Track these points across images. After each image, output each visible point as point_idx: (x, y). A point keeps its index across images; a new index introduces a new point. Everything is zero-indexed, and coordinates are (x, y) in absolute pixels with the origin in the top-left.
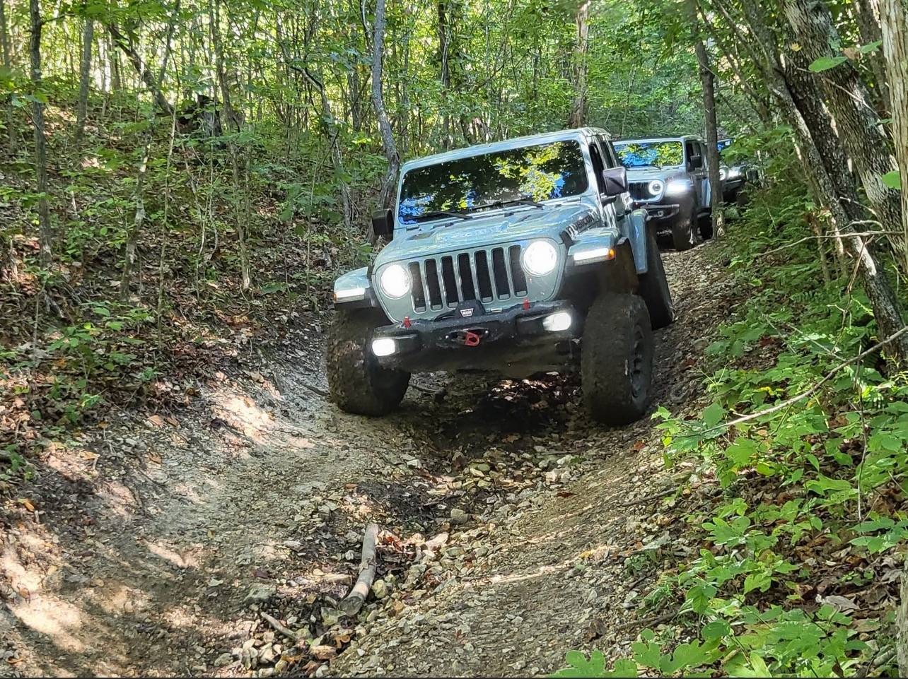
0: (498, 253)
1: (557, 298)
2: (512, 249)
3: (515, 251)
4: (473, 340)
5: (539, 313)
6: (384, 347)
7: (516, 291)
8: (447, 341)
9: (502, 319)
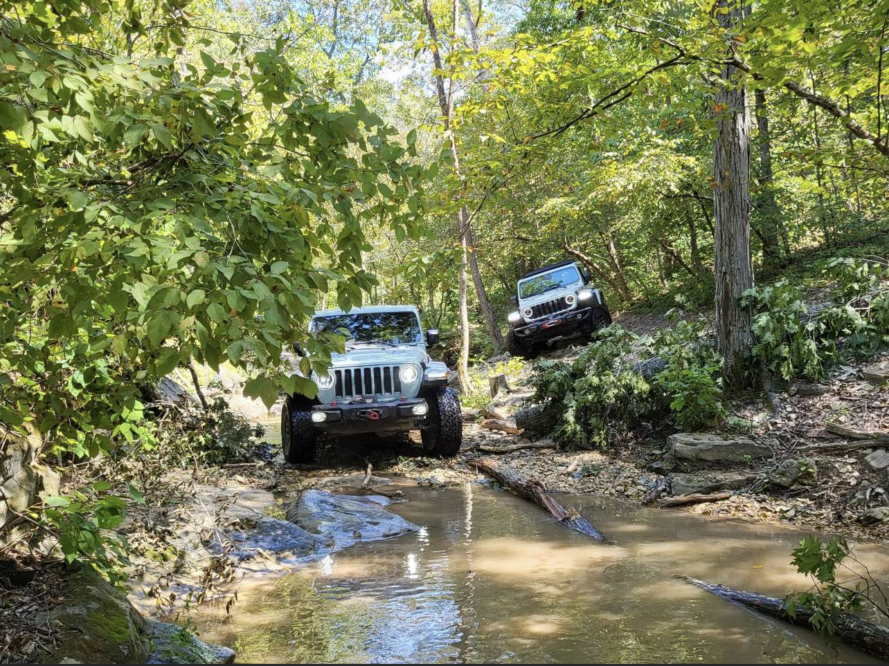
0: (387, 369)
1: (418, 396)
2: (395, 368)
3: (396, 369)
4: (375, 416)
5: (411, 404)
6: (318, 417)
7: (395, 390)
8: (358, 416)
9: (389, 405)
